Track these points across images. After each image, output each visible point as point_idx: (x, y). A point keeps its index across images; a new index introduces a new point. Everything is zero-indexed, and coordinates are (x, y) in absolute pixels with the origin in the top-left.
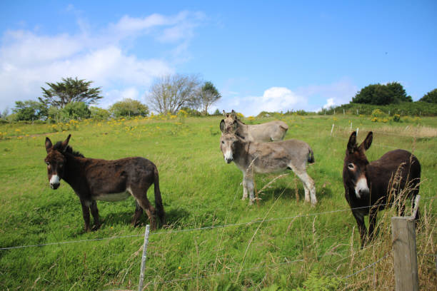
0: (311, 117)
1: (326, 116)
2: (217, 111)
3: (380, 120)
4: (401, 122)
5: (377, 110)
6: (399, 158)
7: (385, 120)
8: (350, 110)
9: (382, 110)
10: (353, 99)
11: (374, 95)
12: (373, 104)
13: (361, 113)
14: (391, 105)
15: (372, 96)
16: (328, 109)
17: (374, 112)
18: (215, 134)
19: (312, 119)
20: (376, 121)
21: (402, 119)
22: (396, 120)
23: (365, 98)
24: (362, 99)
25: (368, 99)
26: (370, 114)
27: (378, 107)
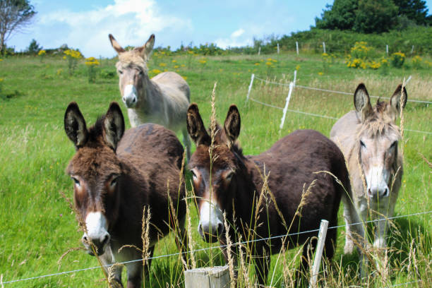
0: (225, 58)
1: (259, 57)
2: (34, 46)
3: (364, 64)
4: (407, 68)
5: (361, 44)
6: (302, 142)
7: (376, 64)
8: (310, 42)
9: (372, 43)
10: (317, 20)
11: (359, 13)
12: (358, 31)
13: (331, 50)
14: (392, 33)
15: (353, 15)
16: (265, 43)
17: (355, 49)
18: (9, 97)
19: (228, 61)
20: (357, 66)
21: (409, 61)
22: (398, 64)
23: (340, 19)
24: (335, 21)
25: (348, 22)
26: (348, 51)
27: (366, 36)
